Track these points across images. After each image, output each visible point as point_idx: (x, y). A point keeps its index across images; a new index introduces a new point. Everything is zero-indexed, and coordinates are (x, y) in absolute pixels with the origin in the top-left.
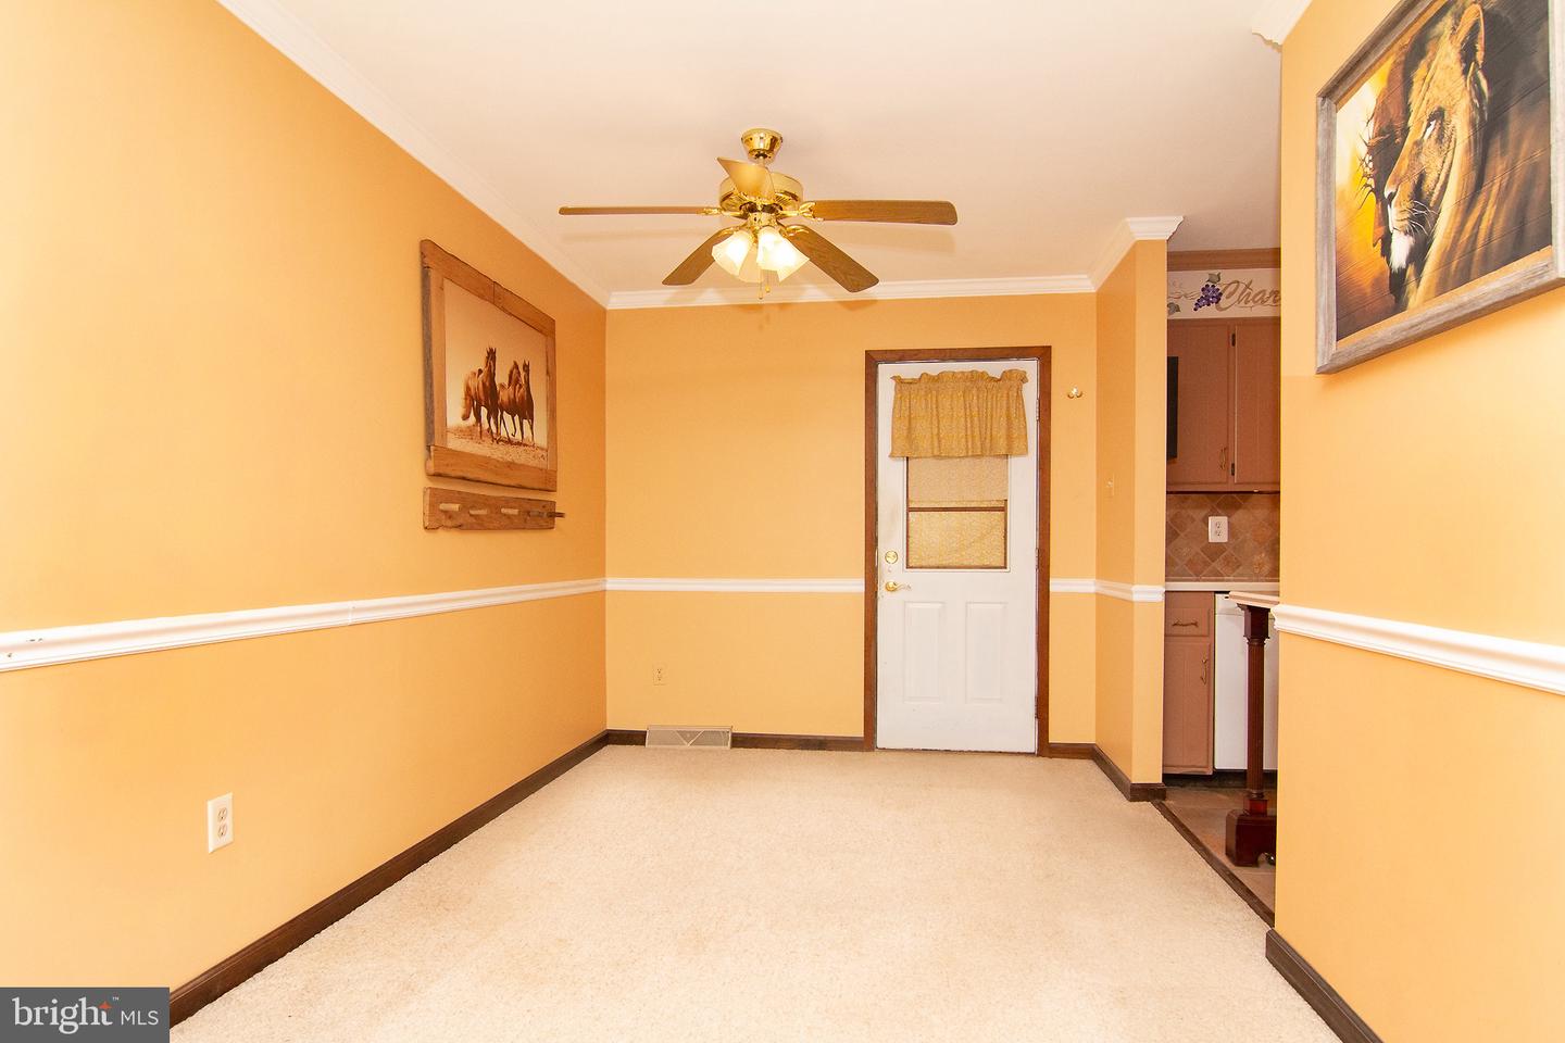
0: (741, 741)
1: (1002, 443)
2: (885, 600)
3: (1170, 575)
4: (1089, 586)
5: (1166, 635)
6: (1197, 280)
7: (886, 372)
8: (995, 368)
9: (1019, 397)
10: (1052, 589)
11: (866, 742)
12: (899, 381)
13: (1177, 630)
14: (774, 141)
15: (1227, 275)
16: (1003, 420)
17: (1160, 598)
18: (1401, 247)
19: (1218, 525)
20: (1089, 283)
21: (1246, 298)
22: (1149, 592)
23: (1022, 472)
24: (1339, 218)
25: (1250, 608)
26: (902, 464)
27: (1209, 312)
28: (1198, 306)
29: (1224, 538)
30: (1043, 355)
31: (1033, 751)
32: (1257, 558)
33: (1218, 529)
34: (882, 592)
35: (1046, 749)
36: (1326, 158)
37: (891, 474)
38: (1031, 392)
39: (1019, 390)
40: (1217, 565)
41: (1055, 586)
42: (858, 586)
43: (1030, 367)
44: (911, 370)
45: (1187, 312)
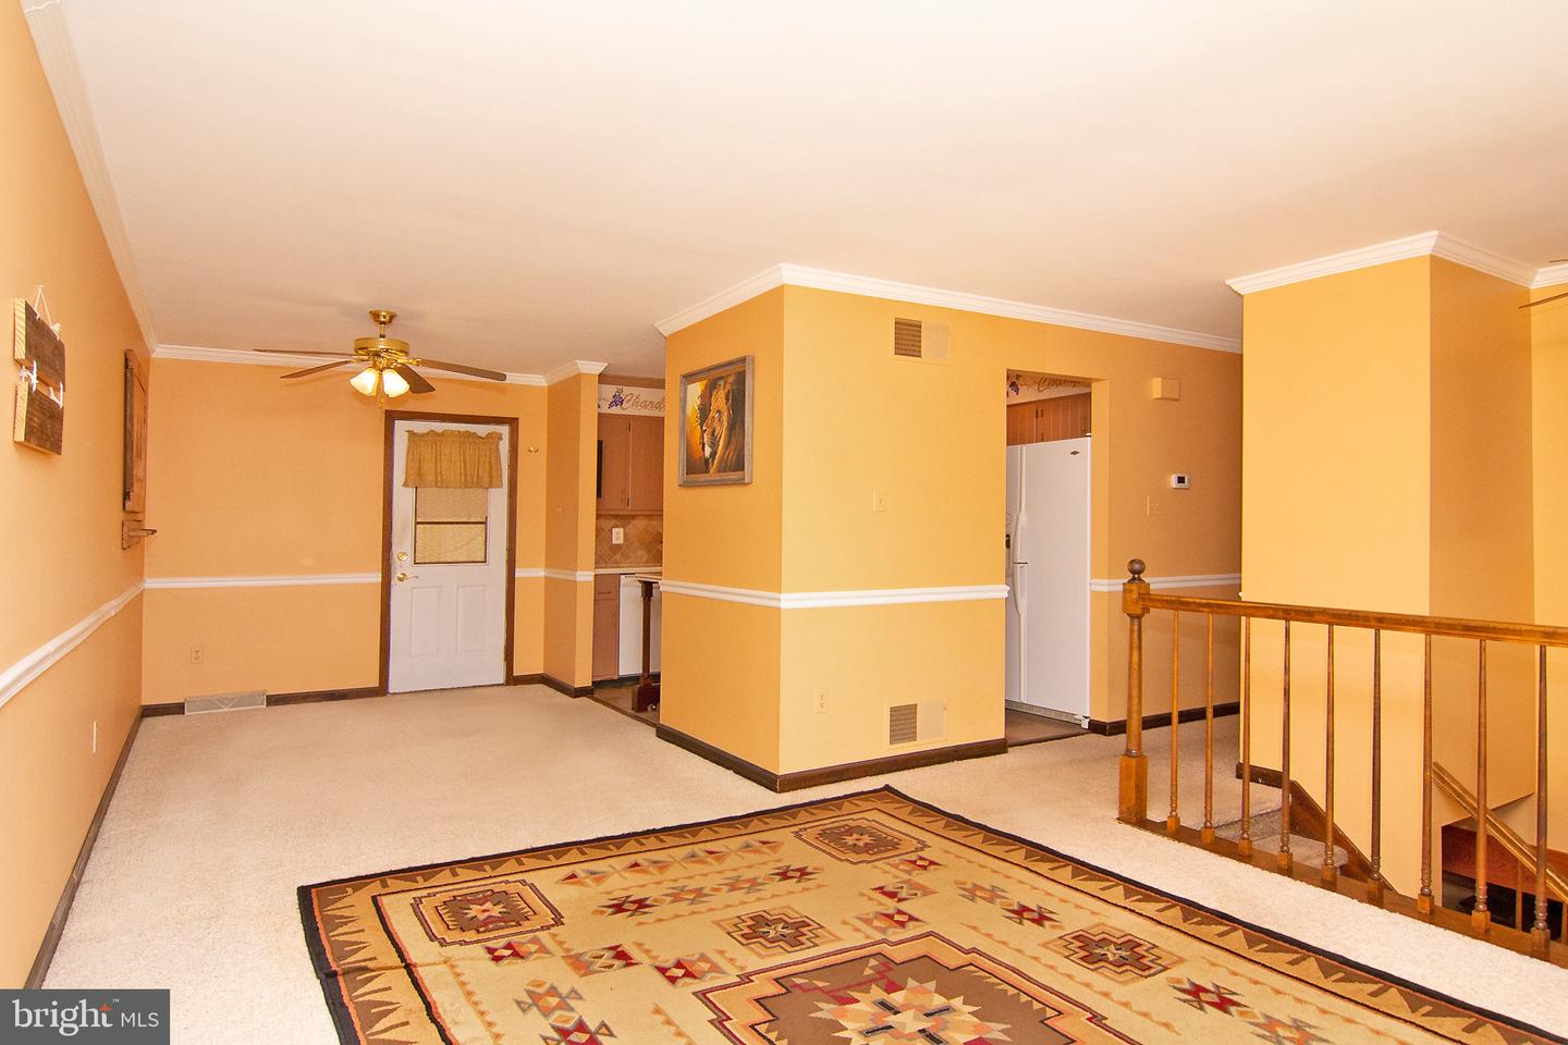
0: (274, 701)
1: (486, 479)
2: (397, 589)
3: (597, 565)
4: (541, 573)
5: (595, 600)
6: (610, 391)
7: (401, 427)
8: (482, 430)
9: (498, 451)
10: (517, 575)
11: (381, 690)
12: (412, 434)
13: (601, 596)
14: (392, 317)
15: (627, 390)
16: (487, 466)
17: (592, 579)
18: (708, 451)
19: (618, 533)
20: (543, 380)
21: (635, 404)
22: (585, 576)
23: (498, 498)
24: (687, 427)
25: (645, 582)
26: (411, 491)
27: (616, 410)
28: (610, 406)
29: (621, 541)
30: (512, 422)
31: (502, 682)
32: (639, 553)
33: (618, 536)
34: (394, 582)
35: (512, 680)
36: (684, 400)
37: (403, 498)
38: (504, 446)
39: (497, 446)
40: (618, 557)
41: (518, 574)
42: (377, 578)
43: (504, 430)
44: (421, 427)
45: (605, 410)
